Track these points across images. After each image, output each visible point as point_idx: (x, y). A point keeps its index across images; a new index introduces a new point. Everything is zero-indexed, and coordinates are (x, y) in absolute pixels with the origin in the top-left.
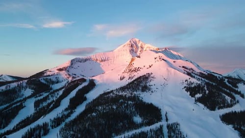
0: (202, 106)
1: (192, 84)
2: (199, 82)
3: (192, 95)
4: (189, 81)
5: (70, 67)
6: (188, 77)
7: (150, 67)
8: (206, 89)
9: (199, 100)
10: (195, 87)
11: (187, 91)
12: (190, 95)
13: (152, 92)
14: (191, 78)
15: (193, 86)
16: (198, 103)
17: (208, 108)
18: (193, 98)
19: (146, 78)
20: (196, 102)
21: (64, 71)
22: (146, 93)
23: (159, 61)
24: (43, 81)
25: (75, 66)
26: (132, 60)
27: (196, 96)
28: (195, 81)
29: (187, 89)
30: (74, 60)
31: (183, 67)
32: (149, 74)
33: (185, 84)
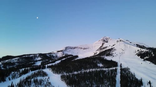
0: (149, 62)
1: (142, 52)
3: (141, 58)
4: (140, 50)
7: (114, 45)
8: (152, 53)
9: (147, 60)
10: (144, 53)
11: (139, 56)
12: (140, 58)
13: (113, 56)
14: (142, 49)
15: (143, 53)
16: (146, 61)
17: (153, 63)
18: (143, 59)
19: (110, 50)
20: (144, 60)
21: (60, 52)
22: (108, 57)
23: (120, 42)
24: (48, 56)
25: (68, 50)
26: (103, 44)
27: (145, 58)
28: (144, 50)
29: (138, 55)
30: (67, 47)
31: (137, 45)
32: (112, 49)
33: (137, 53)
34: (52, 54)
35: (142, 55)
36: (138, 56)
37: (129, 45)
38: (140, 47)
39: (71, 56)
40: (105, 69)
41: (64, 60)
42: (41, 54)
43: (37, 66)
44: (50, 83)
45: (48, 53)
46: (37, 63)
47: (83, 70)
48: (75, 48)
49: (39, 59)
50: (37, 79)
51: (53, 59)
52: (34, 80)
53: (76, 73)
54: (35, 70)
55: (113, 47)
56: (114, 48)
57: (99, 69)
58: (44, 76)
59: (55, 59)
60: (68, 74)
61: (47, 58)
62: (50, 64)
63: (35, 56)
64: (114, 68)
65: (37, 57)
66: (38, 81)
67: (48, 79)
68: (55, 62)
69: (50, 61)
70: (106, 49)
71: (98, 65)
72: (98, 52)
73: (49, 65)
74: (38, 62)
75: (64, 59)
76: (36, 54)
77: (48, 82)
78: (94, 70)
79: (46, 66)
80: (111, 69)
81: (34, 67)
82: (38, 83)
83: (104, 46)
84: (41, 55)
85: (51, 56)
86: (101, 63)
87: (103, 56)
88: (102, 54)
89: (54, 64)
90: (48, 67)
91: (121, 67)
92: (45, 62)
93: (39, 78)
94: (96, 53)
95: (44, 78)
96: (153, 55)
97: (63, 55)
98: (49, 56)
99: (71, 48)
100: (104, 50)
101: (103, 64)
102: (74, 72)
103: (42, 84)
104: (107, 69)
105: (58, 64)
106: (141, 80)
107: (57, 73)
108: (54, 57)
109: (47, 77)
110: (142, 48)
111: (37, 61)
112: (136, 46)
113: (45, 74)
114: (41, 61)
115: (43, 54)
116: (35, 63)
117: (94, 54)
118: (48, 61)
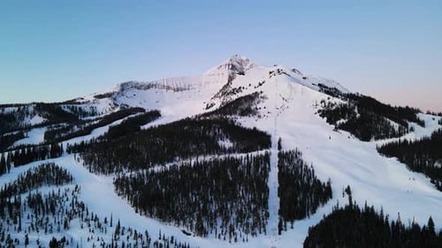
0: (348, 134)
1: (333, 105)
2: (345, 103)
3: (330, 121)
4: (327, 101)
5: (118, 93)
6: (325, 97)
7: (260, 85)
8: (356, 111)
9: (343, 127)
10: (337, 109)
12: (327, 121)
13: (259, 117)
14: (332, 98)
15: (334, 108)
16: (341, 131)
17: (357, 136)
18: (333, 126)
19: (251, 98)
20: (336, 129)
21: (106, 99)
22: (246, 118)
23: (277, 75)
24: (66, 110)
25: (129, 93)
26: (231, 79)
27: (338, 122)
28: (338, 101)
29: (323, 114)
30: (126, 84)
31: (320, 85)
32: (256, 94)
33: (320, 107)
34: (79, 103)
35: (330, 115)
36: (322, 116)
37: (301, 86)
38: (327, 92)
39: (138, 114)
40: (238, 156)
41: (119, 126)
42: (42, 104)
43: (34, 146)
44: (83, 205)
45: (64, 103)
46: (30, 134)
47: (178, 158)
48: (149, 87)
49: (38, 120)
51: (84, 122)
52: (28, 198)
55: (258, 90)
56: (261, 92)
57: (222, 157)
59: (90, 121)
60: (135, 175)
61: (63, 118)
63: (22, 110)
64: (263, 152)
65: (28, 114)
66: (44, 201)
67: (75, 194)
68: (89, 133)
69: (76, 127)
70: (240, 95)
71: (220, 143)
72: (218, 104)
73: (72, 142)
74: (35, 130)
75: (119, 122)
76: (24, 105)
77: (77, 202)
78: (208, 158)
79: (65, 144)
80: (254, 154)
81: (23, 151)
83: (235, 85)
84: (41, 108)
85: (75, 112)
86: (227, 137)
87: (233, 116)
88: (228, 108)
89: (87, 139)
90: (72, 150)
91: (280, 147)
92: (58, 132)
94: (212, 105)
95: (63, 189)
96: (358, 115)
97: (114, 108)
98: (69, 111)
99: (138, 87)
100: (234, 97)
101: (232, 141)
102: (153, 166)
103: (56, 210)
104: (244, 155)
105: (100, 138)
108: (85, 114)
109: (72, 187)
110: (334, 96)
111: (29, 128)
112: (318, 88)
114: (44, 130)
115: (48, 104)
116: (25, 134)
117: (207, 108)
118: (68, 129)
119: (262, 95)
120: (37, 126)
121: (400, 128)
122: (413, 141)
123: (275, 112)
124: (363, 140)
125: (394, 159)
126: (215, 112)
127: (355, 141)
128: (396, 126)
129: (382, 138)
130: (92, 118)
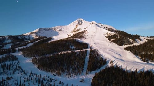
0: (115, 43)
1: (110, 34)
2: (114, 33)
3: (109, 39)
4: (109, 33)
5: (38, 32)
6: (108, 31)
7: (86, 28)
8: (118, 36)
9: (113, 41)
10: (112, 35)
13: (85, 39)
15: (111, 35)
16: (112, 43)
17: (118, 44)
18: (110, 41)
19: (83, 32)
20: (111, 42)
21: (34, 34)
22: (81, 39)
23: (92, 24)
24: (20, 38)
25: (42, 32)
26: (77, 26)
27: (112, 40)
28: (112, 33)
29: (107, 37)
30: (41, 29)
31: (107, 28)
32: (85, 31)
33: (106, 35)
34: (24, 35)
35: (109, 38)
36: (107, 38)
37: (100, 28)
38: (109, 30)
39: (44, 39)
40: (76, 51)
41: (37, 43)
42: (11, 36)
43: (6, 49)
44: (20, 67)
45: (19, 36)
46: (6, 46)
47: (55, 52)
48: (49, 30)
49: (9, 41)
50: (5, 64)
51: (26, 42)
52: (2, 65)
53: (48, 56)
54: (3, 54)
55: (85, 30)
56: (86, 30)
57: (70, 52)
58: (14, 60)
59: (28, 41)
60: (39, 57)
61: (18, 40)
62: (22, 48)
63: (4, 38)
64: (85, 50)
65: (6, 39)
66: (7, 66)
67: (18, 64)
68: (27, 45)
69: (22, 43)
70: (80, 31)
71: (70, 47)
72: (72, 34)
73: (20, 48)
75: (37, 41)
76: (5, 36)
77: (18, 66)
78: (65, 52)
79: (17, 49)
80: (82, 50)
81: (2, 51)
82: (6, 68)
83: (78, 28)
85: (23, 38)
86: (73, 45)
87: (76, 38)
88: (75, 36)
89: (25, 47)
90: (20, 50)
91: (91, 48)
92: (16, 45)
93: (8, 63)
94: (70, 35)
95: (14, 62)
96: (119, 37)
97: (36, 37)
98: (21, 38)
99: (46, 30)
100: (77, 32)
101: (75, 46)
102: (46, 55)
103: (11, 68)
104: (78, 51)
105: (30, 46)
106: (106, 60)
107: (29, 57)
108: (26, 39)
109: (17, 62)
110: (111, 31)
111: (6, 44)
112: (106, 28)
113: (15, 58)
114: (11, 44)
115: (13, 36)
116: (5, 46)
117: (68, 36)
118: (20, 44)
119: (87, 31)
120: (9, 43)
121: (133, 41)
122: (136, 45)
123: (91, 37)
124: (120, 46)
125: (129, 51)
126: (71, 37)
127: (117, 46)
128: (131, 40)
129: (126, 45)
130: (29, 40)
